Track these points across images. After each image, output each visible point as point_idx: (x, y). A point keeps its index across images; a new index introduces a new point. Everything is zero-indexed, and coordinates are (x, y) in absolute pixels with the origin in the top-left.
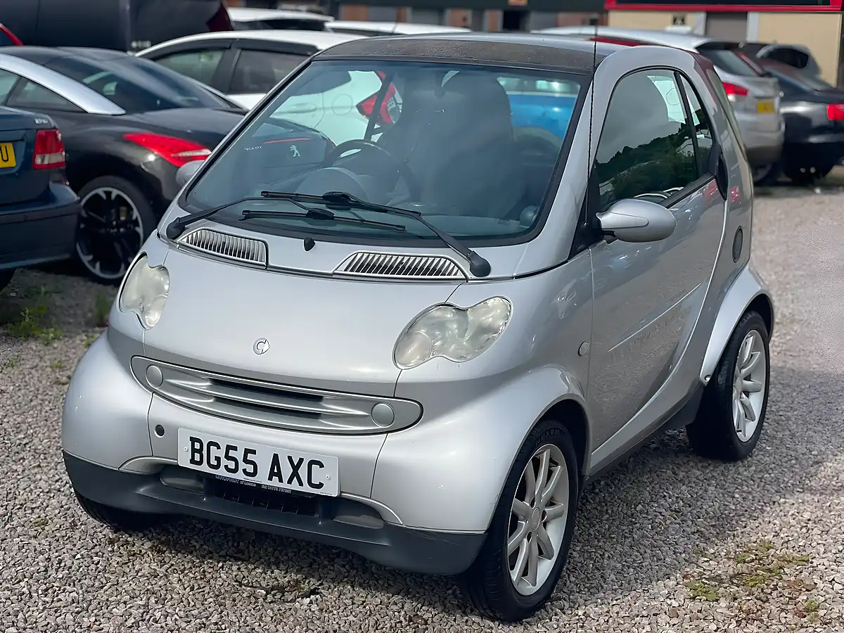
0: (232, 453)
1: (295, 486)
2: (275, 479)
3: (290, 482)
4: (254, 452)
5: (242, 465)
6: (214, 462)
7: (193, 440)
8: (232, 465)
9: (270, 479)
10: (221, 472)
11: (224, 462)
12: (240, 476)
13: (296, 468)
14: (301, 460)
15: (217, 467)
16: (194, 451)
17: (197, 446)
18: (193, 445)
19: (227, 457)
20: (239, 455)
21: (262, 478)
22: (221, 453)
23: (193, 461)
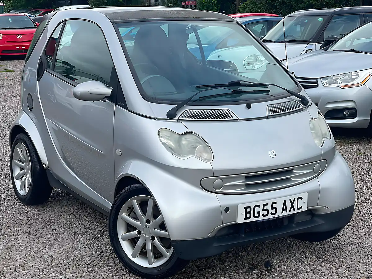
2: (284, 212)
4: (275, 203)
7: (246, 208)
12: (270, 216)
17: (248, 210)
23: (246, 218)
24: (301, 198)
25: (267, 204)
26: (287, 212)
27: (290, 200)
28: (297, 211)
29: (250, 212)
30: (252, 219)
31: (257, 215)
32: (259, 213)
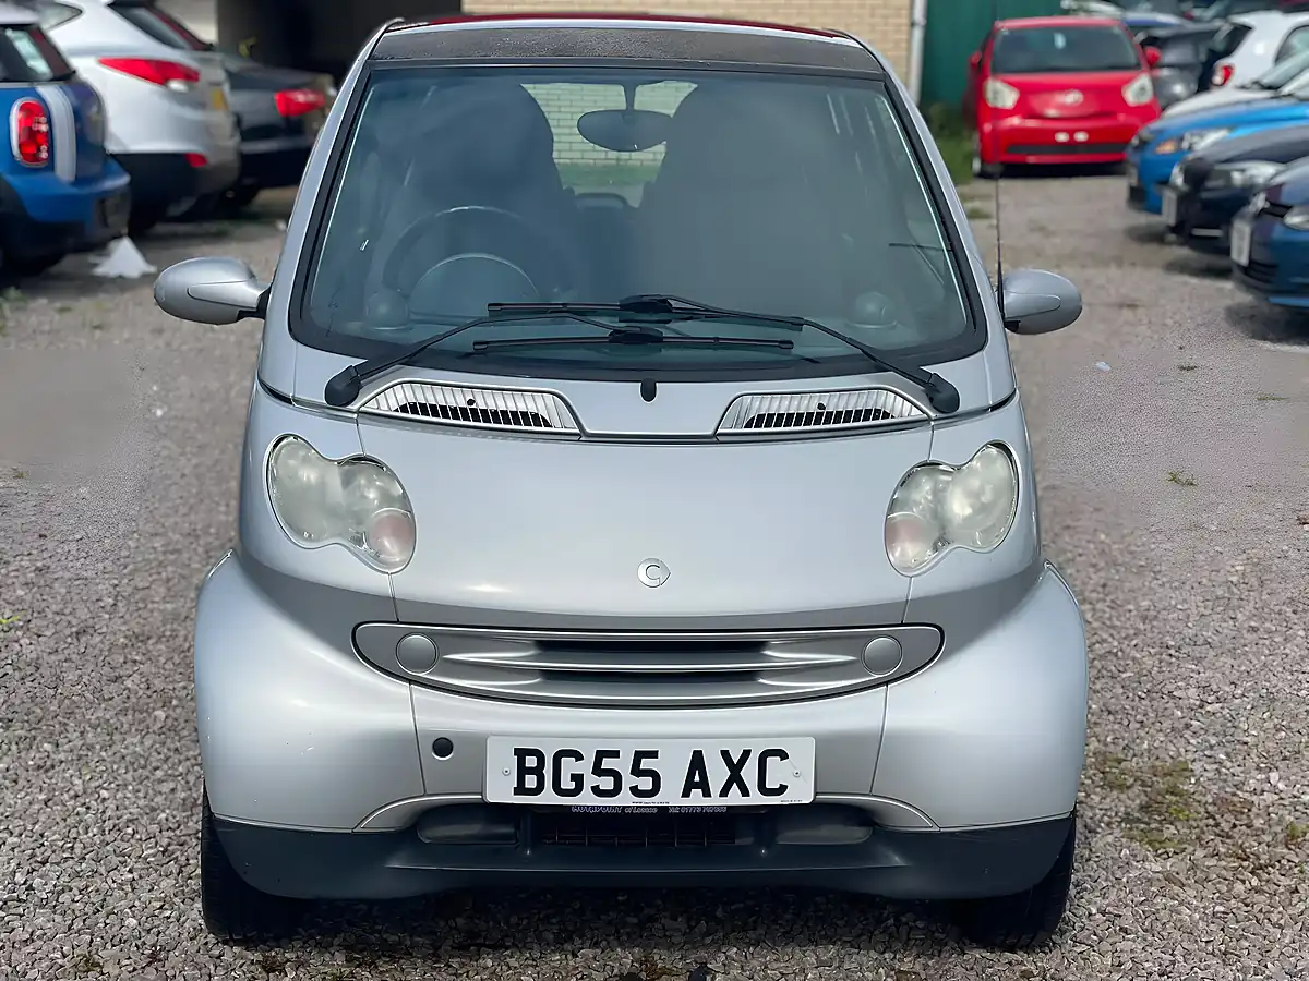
0: (607, 763)
1: (735, 798)
3: (724, 792)
4: (654, 754)
5: (629, 780)
6: (569, 785)
7: (521, 754)
8: (607, 783)
9: (686, 794)
10: (586, 799)
11: (590, 780)
12: (625, 799)
13: (735, 769)
14: (746, 754)
15: (577, 790)
16: (523, 771)
17: (531, 762)
18: (521, 763)
19: (598, 770)
20: (623, 765)
21: (671, 795)
22: (585, 767)
23: (520, 789)
24: (783, 755)
25: (615, 754)
26: (707, 793)
27: (725, 754)
28: (756, 799)
29: (538, 771)
30: (548, 797)
31: (567, 784)
32: (578, 779)
